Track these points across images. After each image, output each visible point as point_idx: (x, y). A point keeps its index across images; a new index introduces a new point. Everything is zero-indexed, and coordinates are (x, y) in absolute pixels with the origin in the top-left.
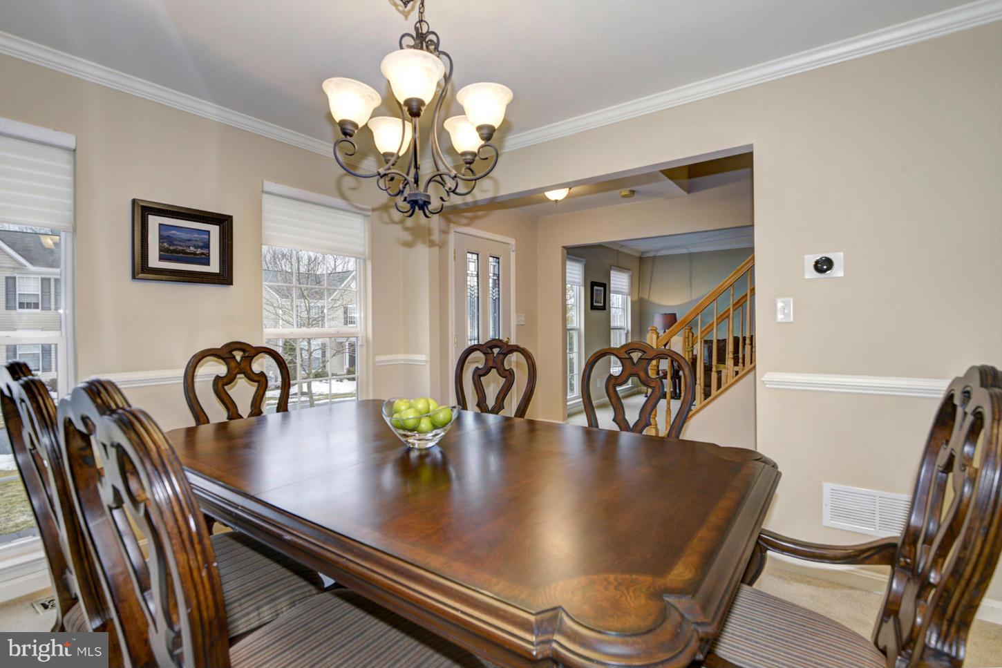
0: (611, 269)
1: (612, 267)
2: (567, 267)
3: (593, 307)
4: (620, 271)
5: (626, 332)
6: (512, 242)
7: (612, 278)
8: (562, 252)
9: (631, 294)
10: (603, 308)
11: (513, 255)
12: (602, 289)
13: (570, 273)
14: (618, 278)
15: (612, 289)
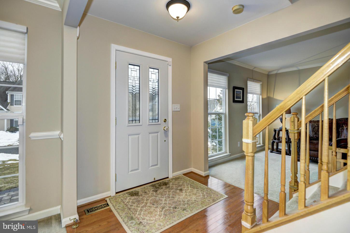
0: (247, 80)
1: (248, 79)
2: (208, 76)
3: (234, 101)
4: (254, 81)
5: (259, 115)
6: (170, 60)
7: (248, 85)
8: (204, 65)
9: (262, 94)
10: (242, 102)
11: (170, 68)
12: (241, 91)
13: (210, 80)
14: (253, 85)
15: (248, 91)
